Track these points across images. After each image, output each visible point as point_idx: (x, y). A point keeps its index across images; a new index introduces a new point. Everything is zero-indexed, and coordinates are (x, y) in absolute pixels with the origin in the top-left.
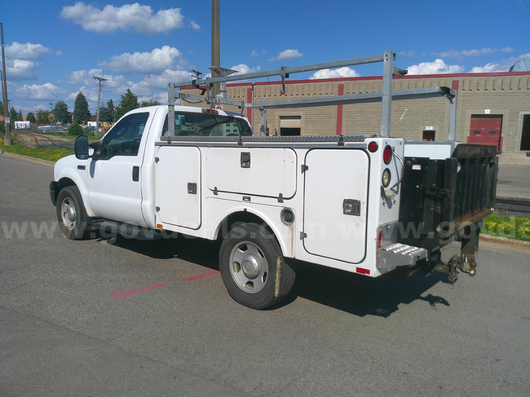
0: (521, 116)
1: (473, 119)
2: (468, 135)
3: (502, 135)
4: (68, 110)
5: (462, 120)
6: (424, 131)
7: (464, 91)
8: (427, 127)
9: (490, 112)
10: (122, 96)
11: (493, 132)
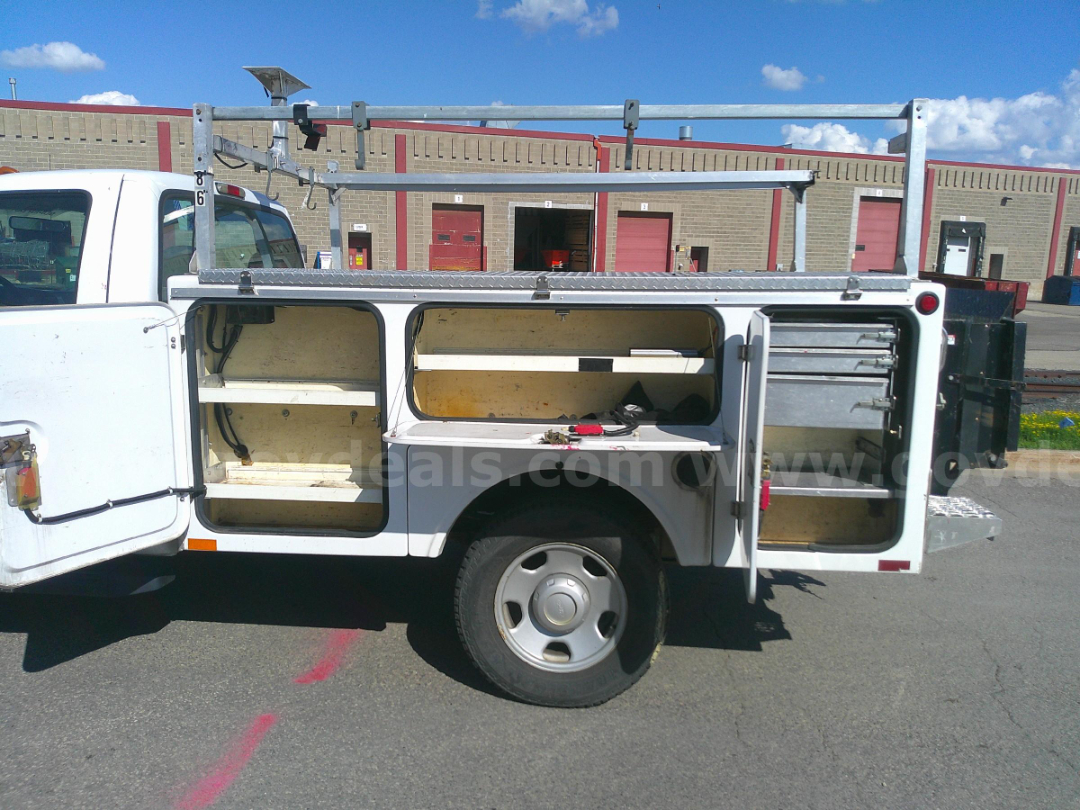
0: (511, 208)
1: (435, 211)
2: (430, 242)
3: (486, 244)
5: (417, 214)
6: (349, 233)
7: (416, 158)
8: (355, 225)
9: (464, 199)
11: (471, 238)
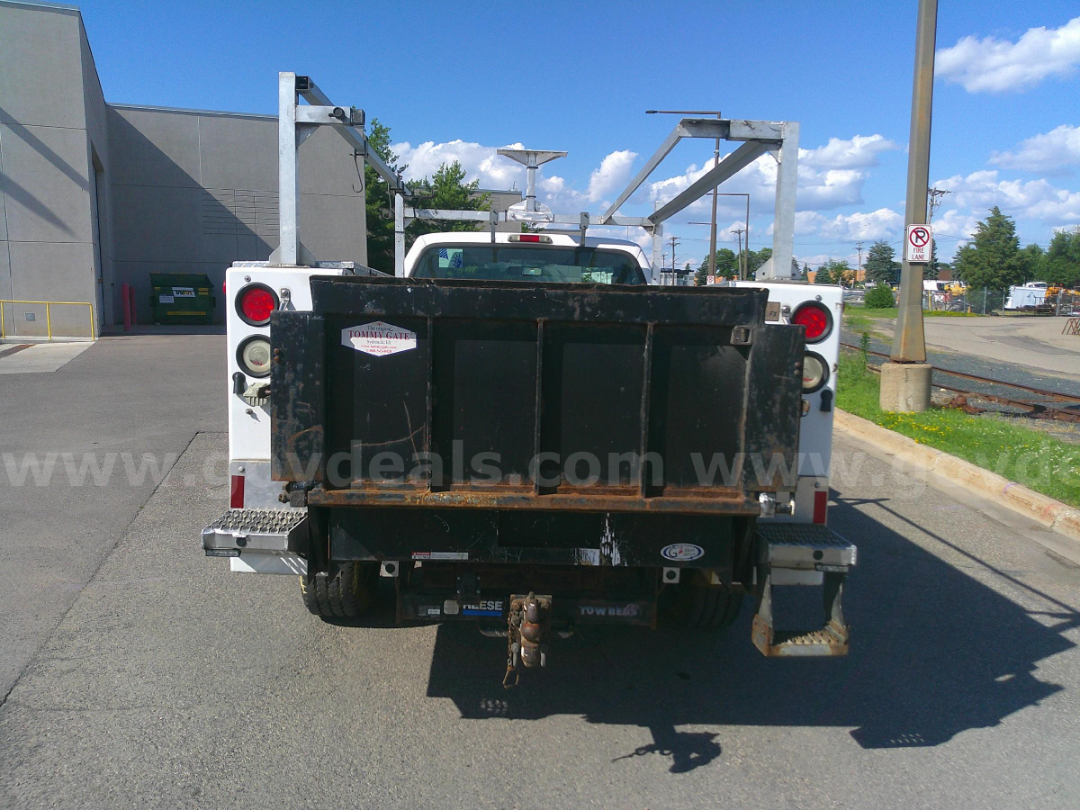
4: (892, 260)
10: (980, 223)
